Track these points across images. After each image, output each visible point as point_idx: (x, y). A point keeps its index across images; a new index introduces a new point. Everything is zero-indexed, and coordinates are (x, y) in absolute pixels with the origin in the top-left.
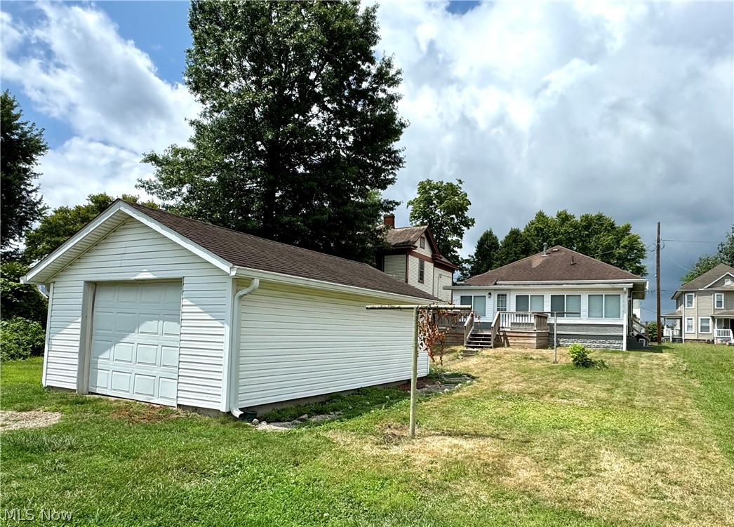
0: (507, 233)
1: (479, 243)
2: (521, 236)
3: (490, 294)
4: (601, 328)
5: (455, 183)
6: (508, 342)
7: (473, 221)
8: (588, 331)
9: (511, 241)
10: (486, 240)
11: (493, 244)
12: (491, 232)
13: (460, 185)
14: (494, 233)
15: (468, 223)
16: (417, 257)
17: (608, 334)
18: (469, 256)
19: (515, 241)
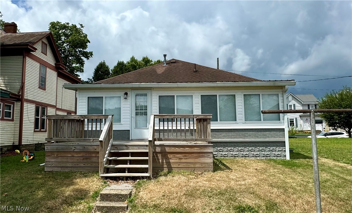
0: (116, 64)
1: (95, 70)
2: (125, 66)
3: (126, 94)
4: (259, 133)
5: (78, 26)
6: (169, 164)
7: (91, 54)
8: (245, 137)
9: (118, 69)
10: (101, 68)
11: (106, 71)
12: (104, 63)
13: (82, 28)
14: (107, 64)
15: (88, 55)
16: (38, 62)
17: (267, 140)
18: (89, 79)
19: (121, 69)
